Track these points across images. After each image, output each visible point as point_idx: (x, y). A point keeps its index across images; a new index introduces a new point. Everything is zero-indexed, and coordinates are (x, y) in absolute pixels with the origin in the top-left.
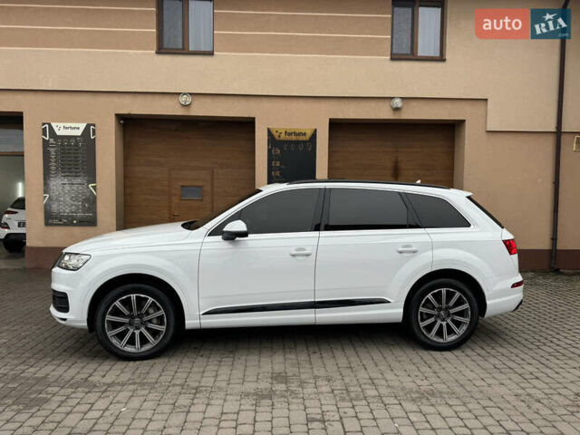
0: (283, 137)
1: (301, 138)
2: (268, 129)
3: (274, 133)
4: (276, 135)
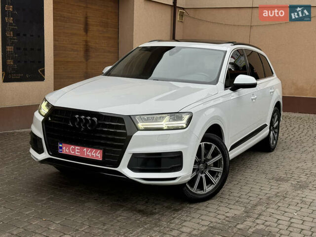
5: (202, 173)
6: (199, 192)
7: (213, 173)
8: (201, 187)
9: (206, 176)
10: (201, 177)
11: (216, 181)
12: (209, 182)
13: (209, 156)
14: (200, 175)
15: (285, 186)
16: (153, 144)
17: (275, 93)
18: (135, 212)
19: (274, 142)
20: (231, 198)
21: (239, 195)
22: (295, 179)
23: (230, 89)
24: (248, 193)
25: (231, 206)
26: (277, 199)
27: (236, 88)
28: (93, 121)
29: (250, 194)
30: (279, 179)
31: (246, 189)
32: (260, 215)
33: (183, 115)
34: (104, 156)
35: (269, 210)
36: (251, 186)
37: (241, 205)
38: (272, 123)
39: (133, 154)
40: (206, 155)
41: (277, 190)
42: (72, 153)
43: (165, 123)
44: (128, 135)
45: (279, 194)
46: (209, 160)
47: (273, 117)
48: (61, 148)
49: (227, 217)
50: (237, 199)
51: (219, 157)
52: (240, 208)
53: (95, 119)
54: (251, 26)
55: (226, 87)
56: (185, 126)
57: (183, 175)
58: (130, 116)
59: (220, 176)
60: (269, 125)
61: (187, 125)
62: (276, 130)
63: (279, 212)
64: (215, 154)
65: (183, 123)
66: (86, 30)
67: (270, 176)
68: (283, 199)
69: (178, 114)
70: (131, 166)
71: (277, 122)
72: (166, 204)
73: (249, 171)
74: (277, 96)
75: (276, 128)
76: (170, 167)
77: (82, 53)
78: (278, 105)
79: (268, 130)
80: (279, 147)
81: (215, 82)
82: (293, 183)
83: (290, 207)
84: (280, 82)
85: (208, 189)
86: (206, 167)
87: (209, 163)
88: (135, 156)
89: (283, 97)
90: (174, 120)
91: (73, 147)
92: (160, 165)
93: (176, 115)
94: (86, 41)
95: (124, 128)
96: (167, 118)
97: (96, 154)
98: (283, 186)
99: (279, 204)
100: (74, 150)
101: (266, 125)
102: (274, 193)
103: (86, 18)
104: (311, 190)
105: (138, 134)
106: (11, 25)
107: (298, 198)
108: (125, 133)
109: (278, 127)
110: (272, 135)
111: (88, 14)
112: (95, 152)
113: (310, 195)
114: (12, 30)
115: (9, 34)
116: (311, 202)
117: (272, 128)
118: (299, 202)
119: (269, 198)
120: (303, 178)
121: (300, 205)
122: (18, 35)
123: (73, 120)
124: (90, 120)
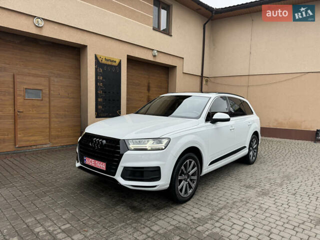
0: (104, 62)
1: (114, 64)
2: (95, 55)
3: (99, 58)
4: (100, 60)
11: (193, 185)
12: (190, 188)
14: (185, 183)
15: (251, 193)
17: (252, 126)
18: (128, 208)
19: (254, 158)
20: (206, 201)
21: (212, 199)
22: (261, 187)
23: (211, 123)
24: (221, 197)
25: (202, 208)
26: (241, 204)
27: (215, 121)
28: (102, 143)
29: (221, 199)
30: (249, 187)
31: (221, 193)
32: (221, 218)
33: (163, 140)
34: (107, 168)
35: (231, 214)
36: (225, 191)
37: (210, 208)
38: (250, 145)
39: (125, 167)
41: (243, 196)
42: (90, 164)
43: (149, 145)
45: (244, 200)
47: (251, 141)
48: (85, 160)
49: (194, 218)
50: (210, 202)
52: (207, 210)
53: (104, 142)
54: (248, 86)
55: (207, 120)
56: (164, 148)
57: (163, 183)
58: (124, 140)
60: (248, 147)
61: (166, 147)
62: (256, 150)
63: (237, 217)
65: (162, 146)
66: (149, 90)
67: (243, 184)
68: (245, 205)
69: (160, 140)
70: (123, 176)
71: (256, 145)
72: (155, 203)
73: (229, 178)
74: (257, 127)
75: (255, 148)
76: (150, 178)
78: (256, 133)
79: (248, 150)
80: (258, 161)
81: (198, 118)
82: (259, 190)
83: (249, 212)
84: (258, 118)
86: (189, 176)
88: (125, 169)
89: (261, 128)
90: (158, 143)
91: (90, 159)
92: (143, 176)
93: (158, 140)
94: (149, 96)
95: (119, 148)
96: (151, 142)
97: (102, 166)
98: (250, 193)
99: (240, 209)
101: (245, 147)
102: (240, 198)
103: (149, 83)
104: (270, 197)
105: (128, 152)
106: (101, 87)
107: (257, 204)
108: (120, 152)
109: (257, 148)
110: (251, 153)
111: (150, 81)
112: (102, 164)
113: (268, 202)
114: (102, 90)
115: (100, 92)
116: (267, 209)
117: (251, 148)
118: (257, 207)
119: (234, 203)
120: (267, 187)
121: (256, 211)
122: (105, 92)
123: (92, 142)
124: (101, 141)
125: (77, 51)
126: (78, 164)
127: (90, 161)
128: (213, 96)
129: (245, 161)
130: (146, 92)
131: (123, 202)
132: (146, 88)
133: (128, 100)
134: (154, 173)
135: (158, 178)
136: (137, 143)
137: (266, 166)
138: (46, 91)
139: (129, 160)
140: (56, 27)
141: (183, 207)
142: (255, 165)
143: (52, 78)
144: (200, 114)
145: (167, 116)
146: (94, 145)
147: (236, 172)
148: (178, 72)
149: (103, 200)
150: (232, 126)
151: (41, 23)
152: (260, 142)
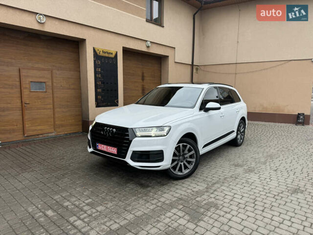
0: (102, 54)
1: (111, 56)
2: (94, 48)
3: (97, 51)
4: (98, 52)
5: (181, 162)
6: (180, 174)
7: (189, 162)
8: (180, 170)
9: (184, 164)
10: (181, 165)
11: (191, 167)
12: (186, 168)
13: (186, 151)
14: (180, 163)
15: (240, 170)
16: (145, 146)
17: (240, 112)
18: (138, 185)
19: (241, 141)
20: (201, 177)
21: (206, 176)
22: (248, 165)
23: (204, 111)
24: (214, 174)
25: (199, 184)
26: (231, 179)
27: (207, 110)
28: (113, 131)
29: (214, 176)
30: (237, 165)
31: (214, 171)
32: (215, 190)
33: (165, 128)
34: (118, 152)
35: (223, 187)
36: (217, 169)
37: (206, 183)
38: (238, 130)
39: (133, 151)
40: (183, 151)
41: (233, 173)
42: (103, 149)
43: (153, 132)
44: (130, 139)
45: (233, 176)
46: (186, 154)
47: (239, 126)
48: (98, 146)
49: (193, 191)
50: (205, 178)
51: (193, 152)
52: (204, 185)
53: (114, 130)
54: (236, 74)
55: (201, 109)
56: (166, 134)
57: (166, 163)
58: (132, 128)
59: (193, 164)
60: (236, 131)
61: (167, 134)
62: (243, 134)
63: (228, 190)
64: (190, 150)
65: (165, 133)
66: (143, 80)
67: (232, 163)
68: (235, 180)
69: (162, 128)
70: (132, 158)
71: (243, 129)
72: (159, 181)
73: (220, 159)
74: (244, 113)
75: (243, 132)
76: (155, 160)
77: (141, 91)
78: (243, 119)
79: (236, 134)
80: (245, 143)
81: (193, 107)
82: (246, 168)
83: (238, 186)
84: (246, 105)
85: (186, 172)
86: (184, 158)
87: (186, 156)
88: (134, 153)
89: (248, 112)
90: (160, 131)
91: (103, 146)
92: (149, 158)
93: (160, 128)
94: (143, 85)
95: (128, 135)
96: (155, 129)
97: (114, 150)
98: (238, 170)
99: (231, 183)
100: (103, 147)
101: (233, 131)
102: (230, 175)
103: (143, 73)
104: (255, 173)
105: (136, 139)
106: (100, 78)
107: (245, 179)
108: (129, 139)
109: (244, 132)
110: (239, 136)
111: (144, 71)
112: (114, 149)
113: (254, 177)
114: (101, 81)
115: (99, 83)
116: (253, 183)
117: (239, 132)
118: (244, 182)
119: (225, 179)
120: (253, 165)
121: (244, 184)
122: (104, 83)
123: (103, 130)
124: (112, 130)
125: (76, 44)
126: (91, 150)
127: (102, 147)
128: (206, 87)
129: (234, 143)
130: (141, 81)
131: (132, 180)
132: (140, 78)
133: (125, 89)
134: (158, 156)
135: (162, 160)
136: (143, 131)
137: (252, 147)
138: (50, 83)
139: (137, 145)
140: (57, 22)
141: (183, 183)
142: (243, 147)
143: (54, 71)
144: (194, 104)
145: (163, 106)
146: (106, 133)
147: (226, 154)
148: (171, 61)
149: (115, 179)
150: (222, 114)
151: (44, 20)
152: (246, 126)
